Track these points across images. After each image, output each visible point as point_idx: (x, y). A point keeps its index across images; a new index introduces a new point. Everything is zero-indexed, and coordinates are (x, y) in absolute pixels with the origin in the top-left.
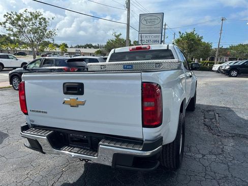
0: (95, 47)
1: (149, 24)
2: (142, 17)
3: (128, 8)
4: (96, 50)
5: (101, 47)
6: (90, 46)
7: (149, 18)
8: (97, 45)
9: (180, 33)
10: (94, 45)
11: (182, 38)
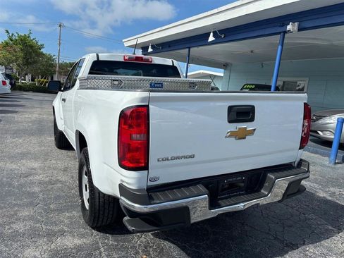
9: (7, 32)
11: (11, 40)
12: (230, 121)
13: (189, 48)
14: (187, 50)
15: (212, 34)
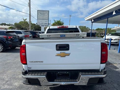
0: (8, 25)
1: (42, 15)
2: (38, 12)
3: (30, 6)
4: (9, 27)
5: (12, 25)
6: (5, 24)
7: (42, 12)
8: (9, 24)
9: (54, 20)
10: (7, 24)
11: (55, 23)
12: (57, 50)
13: (108, 18)
14: (107, 19)
15: (114, 12)
